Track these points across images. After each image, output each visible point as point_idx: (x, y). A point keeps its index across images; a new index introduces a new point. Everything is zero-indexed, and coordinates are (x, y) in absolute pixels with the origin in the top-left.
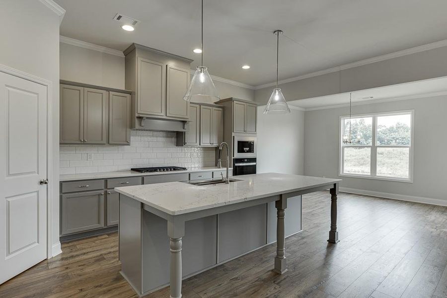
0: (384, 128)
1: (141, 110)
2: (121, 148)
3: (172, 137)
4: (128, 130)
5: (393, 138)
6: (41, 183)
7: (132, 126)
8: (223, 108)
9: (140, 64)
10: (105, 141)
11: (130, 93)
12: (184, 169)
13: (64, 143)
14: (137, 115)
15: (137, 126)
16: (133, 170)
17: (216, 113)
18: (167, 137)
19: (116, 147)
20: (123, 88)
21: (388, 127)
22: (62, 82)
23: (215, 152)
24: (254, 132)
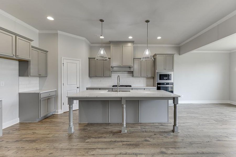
1: (112, 64)
4: (110, 71)
8: (154, 59)
9: (112, 48)
10: (102, 76)
11: (110, 58)
13: (90, 76)
14: (111, 66)
16: (113, 86)
18: (129, 73)
22: (89, 58)
23: (153, 80)
24: (172, 69)
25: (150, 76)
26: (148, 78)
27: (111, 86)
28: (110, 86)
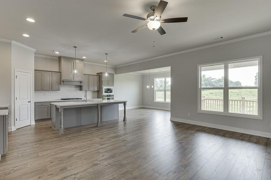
0: (216, 80)
1: (63, 78)
2: (57, 91)
3: (78, 87)
4: (59, 85)
5: (220, 85)
6: (29, 102)
7: (61, 84)
8: (99, 76)
9: (63, 62)
10: (50, 89)
11: (60, 72)
12: (81, 99)
13: (36, 90)
14: (62, 80)
15: (62, 84)
16: (61, 99)
17: (96, 78)
18: (76, 87)
19: (55, 91)
20: (58, 71)
21: (218, 79)
22: (35, 70)
23: (97, 93)
24: (113, 85)
25: (96, 89)
26: (94, 92)
27: (59, 100)
28: (56, 100)
